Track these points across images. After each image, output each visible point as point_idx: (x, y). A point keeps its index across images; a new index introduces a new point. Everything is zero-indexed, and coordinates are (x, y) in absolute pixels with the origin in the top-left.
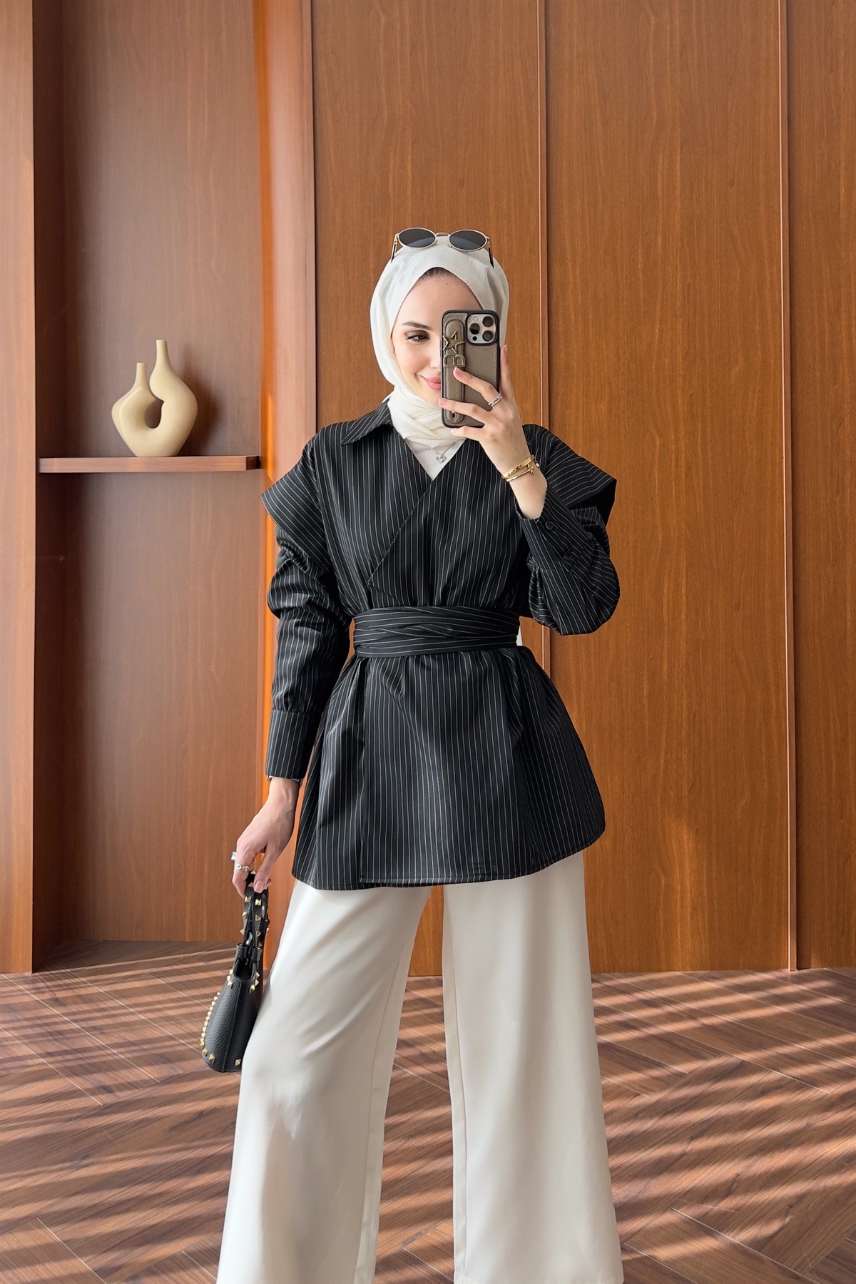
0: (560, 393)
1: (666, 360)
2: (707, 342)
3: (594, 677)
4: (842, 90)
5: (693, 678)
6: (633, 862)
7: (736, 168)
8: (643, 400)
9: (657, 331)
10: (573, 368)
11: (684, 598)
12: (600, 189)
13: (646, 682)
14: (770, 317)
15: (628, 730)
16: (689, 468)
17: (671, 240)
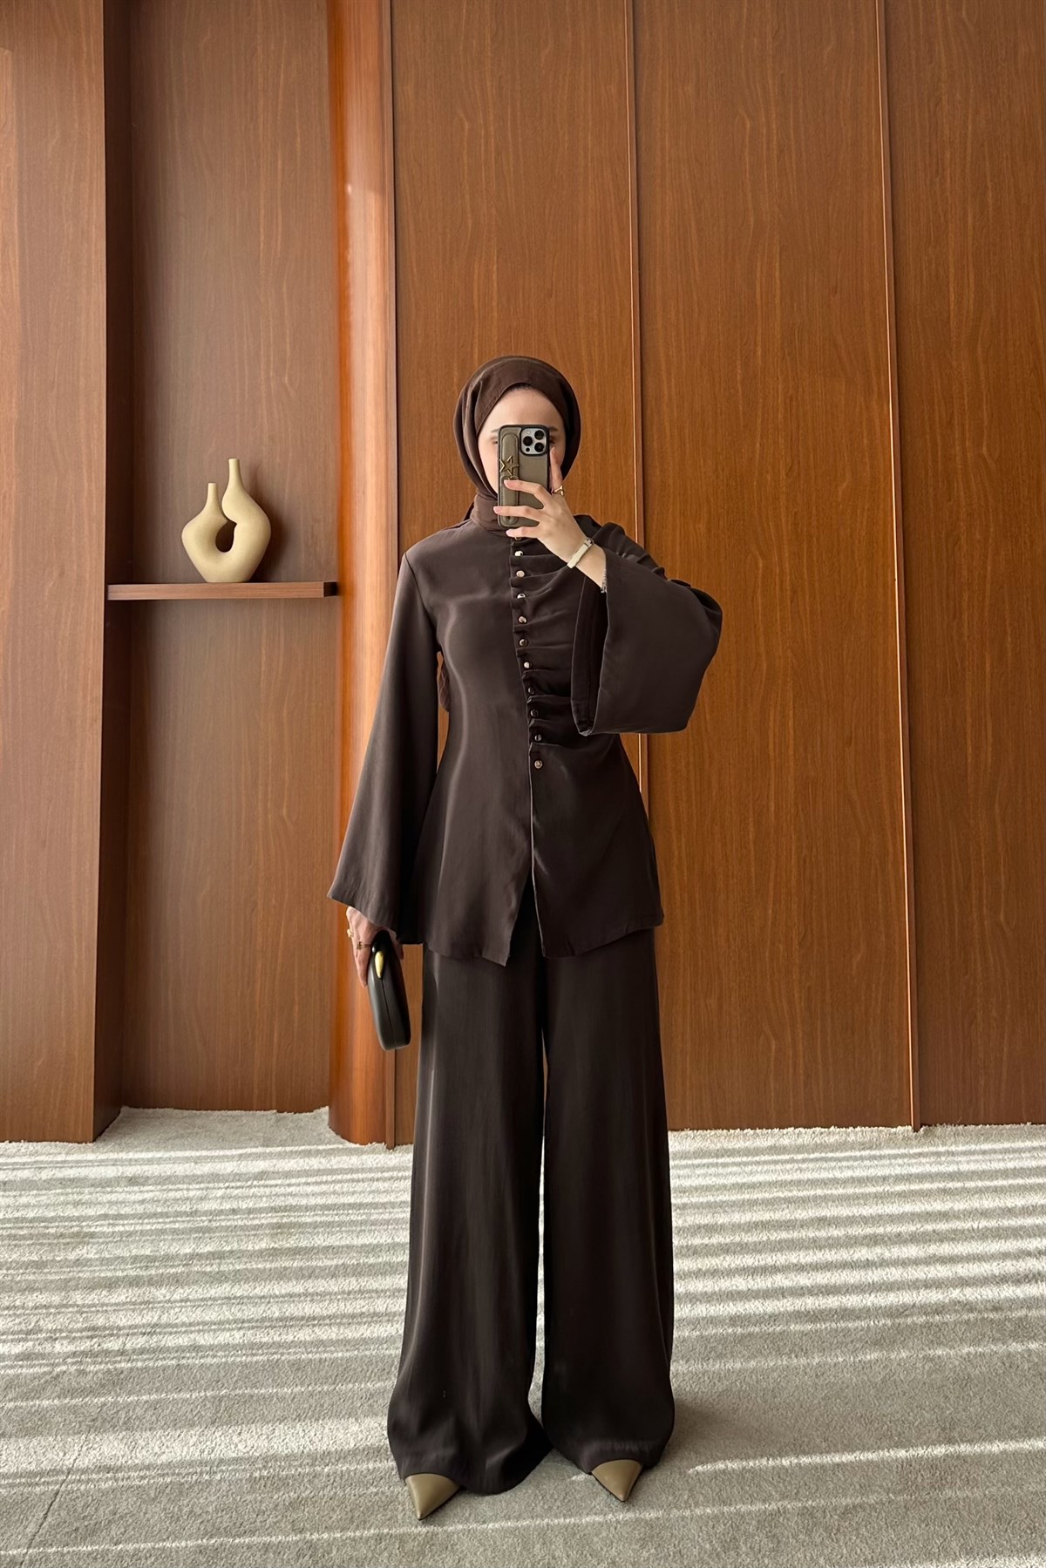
0: (656, 512)
1: (769, 477)
2: (812, 457)
3: (695, 820)
4: (949, 194)
5: (802, 820)
6: (741, 1024)
7: (839, 276)
8: (744, 520)
9: (758, 445)
10: (669, 486)
11: (792, 731)
12: (695, 298)
13: (751, 824)
14: (878, 430)
15: (733, 878)
16: (794, 592)
17: (771, 349)
